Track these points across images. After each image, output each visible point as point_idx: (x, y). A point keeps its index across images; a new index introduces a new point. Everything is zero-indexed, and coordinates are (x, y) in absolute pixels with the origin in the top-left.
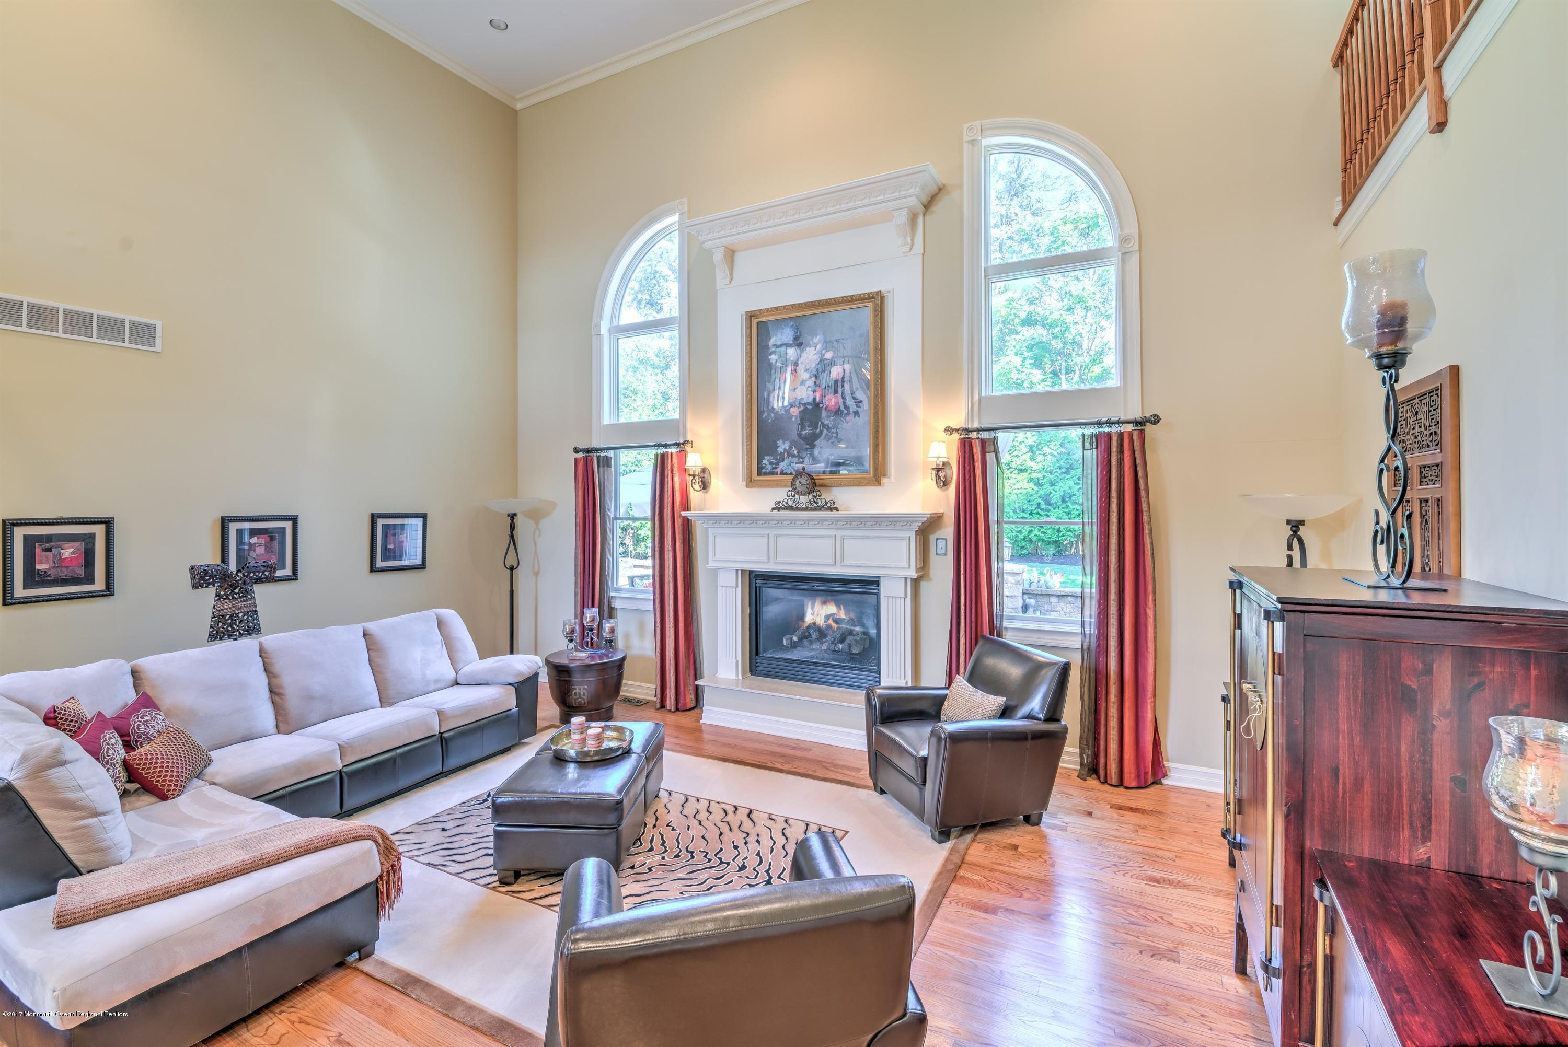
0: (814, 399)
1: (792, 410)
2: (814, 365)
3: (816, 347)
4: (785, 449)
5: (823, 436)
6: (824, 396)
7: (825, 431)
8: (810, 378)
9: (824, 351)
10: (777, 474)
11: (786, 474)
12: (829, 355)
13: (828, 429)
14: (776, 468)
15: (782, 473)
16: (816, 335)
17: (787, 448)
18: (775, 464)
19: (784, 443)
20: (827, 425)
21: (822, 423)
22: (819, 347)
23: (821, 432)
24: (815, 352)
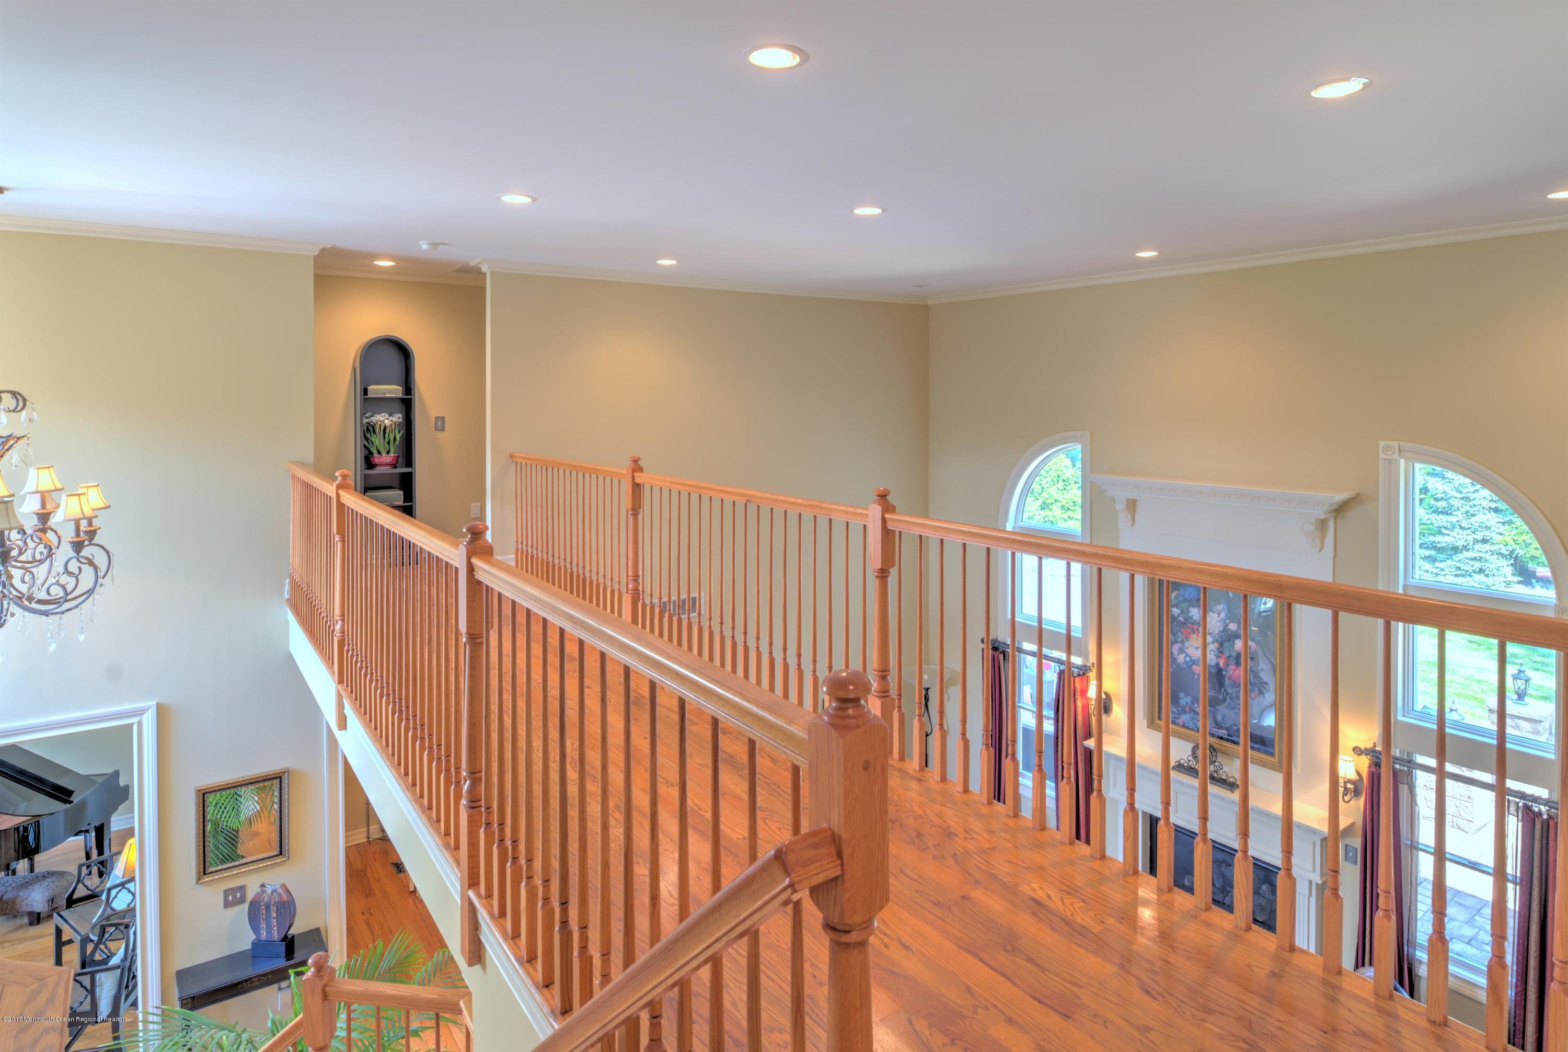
0: (1217, 665)
1: (1194, 667)
2: (1217, 631)
3: (1219, 614)
4: (1187, 704)
5: (1226, 704)
6: (1227, 665)
7: (1228, 700)
8: (1213, 642)
9: (1227, 621)
10: (1179, 725)
11: (1187, 728)
12: (1233, 627)
13: (1232, 698)
14: (1178, 718)
15: (1184, 726)
16: (1220, 603)
17: (1189, 703)
18: (1177, 714)
19: (1186, 696)
20: (1231, 694)
21: (1225, 690)
22: (1223, 615)
23: (1225, 700)
24: (1218, 619)
